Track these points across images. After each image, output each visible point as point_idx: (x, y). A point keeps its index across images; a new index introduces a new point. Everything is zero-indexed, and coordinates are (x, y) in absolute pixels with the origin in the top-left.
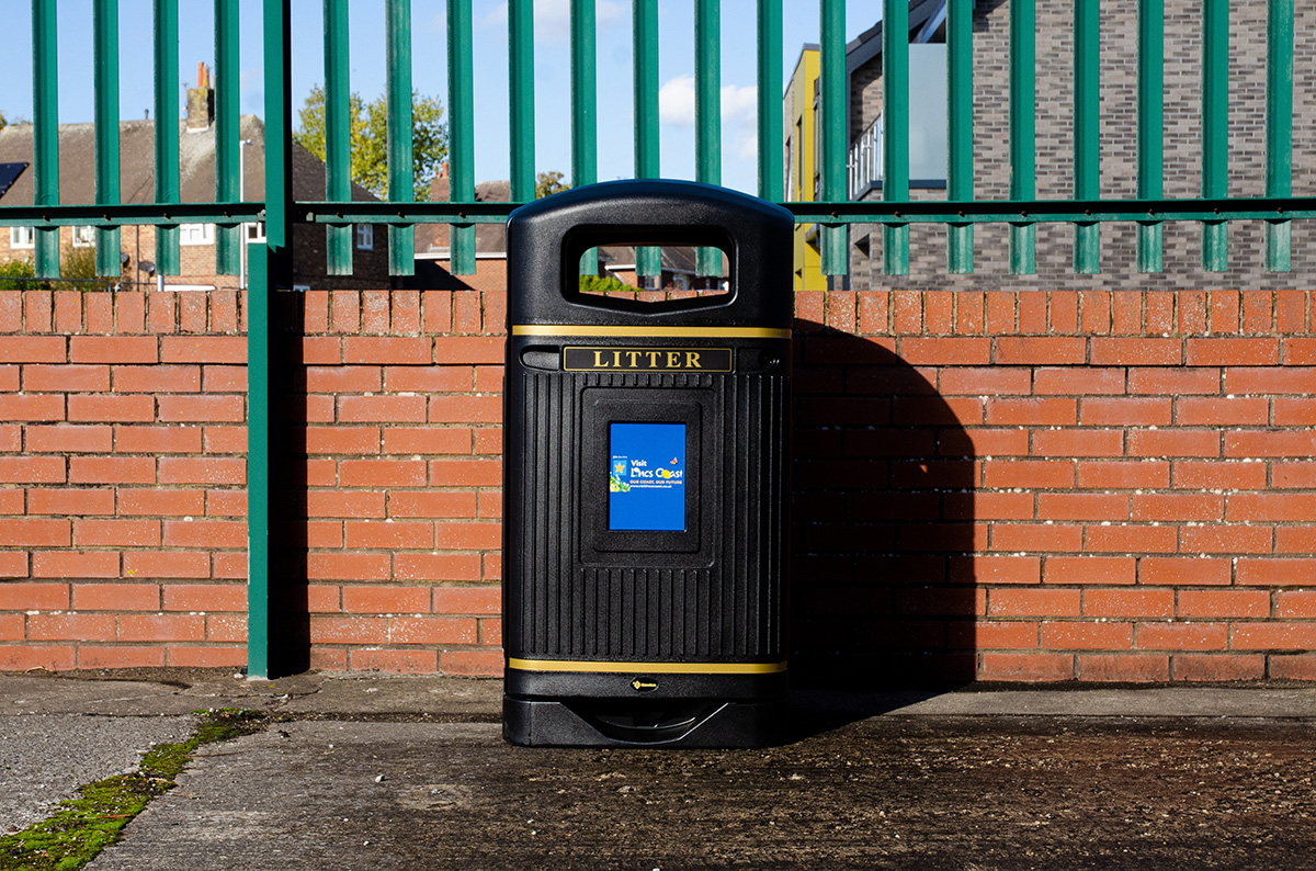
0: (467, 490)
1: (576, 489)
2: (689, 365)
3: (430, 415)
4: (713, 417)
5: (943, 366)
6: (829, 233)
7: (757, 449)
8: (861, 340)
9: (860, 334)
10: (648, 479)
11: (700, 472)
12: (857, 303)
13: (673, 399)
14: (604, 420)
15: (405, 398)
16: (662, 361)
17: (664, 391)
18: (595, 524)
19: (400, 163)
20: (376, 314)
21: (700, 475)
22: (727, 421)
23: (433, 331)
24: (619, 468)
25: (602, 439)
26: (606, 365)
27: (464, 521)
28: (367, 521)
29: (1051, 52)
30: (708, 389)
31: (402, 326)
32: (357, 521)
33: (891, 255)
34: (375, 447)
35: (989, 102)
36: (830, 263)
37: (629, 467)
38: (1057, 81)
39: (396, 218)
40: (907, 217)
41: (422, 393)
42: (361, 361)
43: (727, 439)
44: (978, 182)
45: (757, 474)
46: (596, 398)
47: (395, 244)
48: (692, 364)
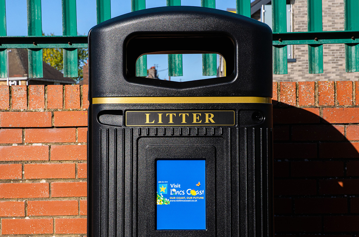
0: (73, 199)
1: (134, 203)
2: (207, 121)
3: (51, 156)
4: (223, 155)
5: (347, 124)
6: (277, 51)
7: (252, 175)
8: (300, 109)
9: (298, 106)
10: (182, 196)
11: (216, 191)
12: (296, 89)
13: (197, 143)
14: (153, 158)
15: (37, 146)
16: (189, 119)
17: (191, 139)
18: (147, 226)
19: (35, 15)
20: (19, 99)
21: (216, 193)
22: (233, 157)
23: (52, 108)
24: (162, 189)
25: (151, 170)
26: (153, 122)
27: (71, 218)
28: (14, 218)
29: (328, 7)
30: (220, 137)
31: (34, 105)
32: (8, 219)
33: (313, 63)
34: (19, 175)
35: (303, 28)
36: (278, 67)
37: (169, 188)
38: (330, 19)
39: (33, 46)
40: (321, 41)
41: (46, 143)
42: (10, 126)
43: (233, 169)
44: (299, 60)
45: (253, 191)
46: (146, 143)
47: (32, 60)
48: (209, 121)
